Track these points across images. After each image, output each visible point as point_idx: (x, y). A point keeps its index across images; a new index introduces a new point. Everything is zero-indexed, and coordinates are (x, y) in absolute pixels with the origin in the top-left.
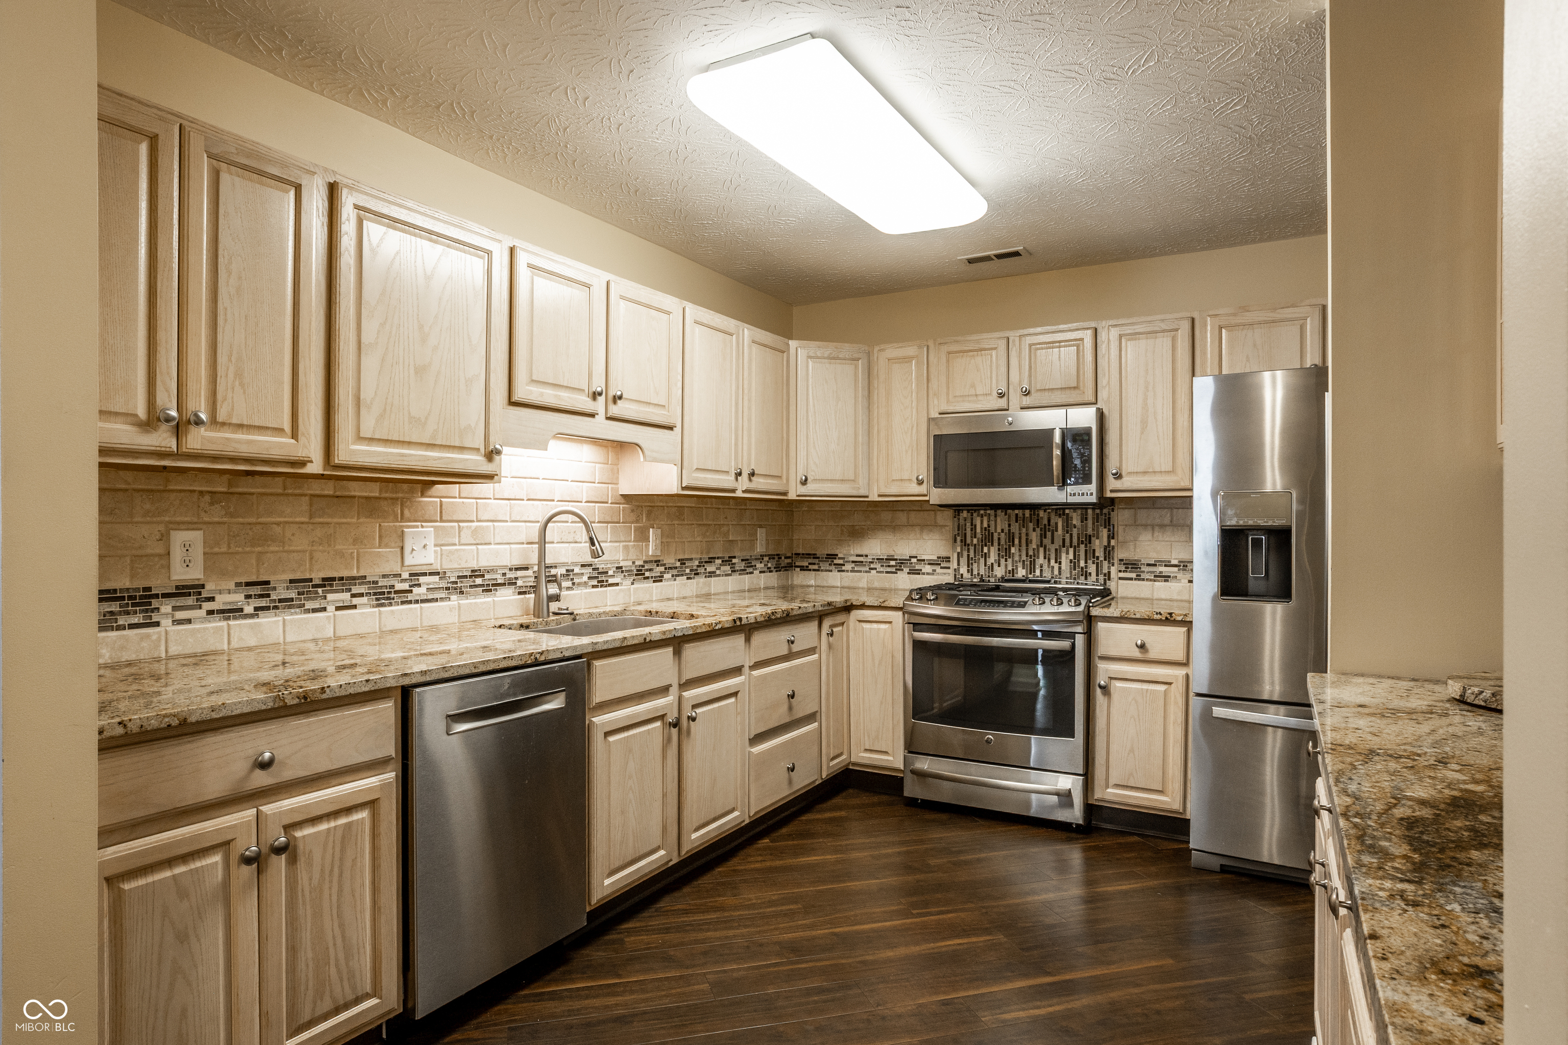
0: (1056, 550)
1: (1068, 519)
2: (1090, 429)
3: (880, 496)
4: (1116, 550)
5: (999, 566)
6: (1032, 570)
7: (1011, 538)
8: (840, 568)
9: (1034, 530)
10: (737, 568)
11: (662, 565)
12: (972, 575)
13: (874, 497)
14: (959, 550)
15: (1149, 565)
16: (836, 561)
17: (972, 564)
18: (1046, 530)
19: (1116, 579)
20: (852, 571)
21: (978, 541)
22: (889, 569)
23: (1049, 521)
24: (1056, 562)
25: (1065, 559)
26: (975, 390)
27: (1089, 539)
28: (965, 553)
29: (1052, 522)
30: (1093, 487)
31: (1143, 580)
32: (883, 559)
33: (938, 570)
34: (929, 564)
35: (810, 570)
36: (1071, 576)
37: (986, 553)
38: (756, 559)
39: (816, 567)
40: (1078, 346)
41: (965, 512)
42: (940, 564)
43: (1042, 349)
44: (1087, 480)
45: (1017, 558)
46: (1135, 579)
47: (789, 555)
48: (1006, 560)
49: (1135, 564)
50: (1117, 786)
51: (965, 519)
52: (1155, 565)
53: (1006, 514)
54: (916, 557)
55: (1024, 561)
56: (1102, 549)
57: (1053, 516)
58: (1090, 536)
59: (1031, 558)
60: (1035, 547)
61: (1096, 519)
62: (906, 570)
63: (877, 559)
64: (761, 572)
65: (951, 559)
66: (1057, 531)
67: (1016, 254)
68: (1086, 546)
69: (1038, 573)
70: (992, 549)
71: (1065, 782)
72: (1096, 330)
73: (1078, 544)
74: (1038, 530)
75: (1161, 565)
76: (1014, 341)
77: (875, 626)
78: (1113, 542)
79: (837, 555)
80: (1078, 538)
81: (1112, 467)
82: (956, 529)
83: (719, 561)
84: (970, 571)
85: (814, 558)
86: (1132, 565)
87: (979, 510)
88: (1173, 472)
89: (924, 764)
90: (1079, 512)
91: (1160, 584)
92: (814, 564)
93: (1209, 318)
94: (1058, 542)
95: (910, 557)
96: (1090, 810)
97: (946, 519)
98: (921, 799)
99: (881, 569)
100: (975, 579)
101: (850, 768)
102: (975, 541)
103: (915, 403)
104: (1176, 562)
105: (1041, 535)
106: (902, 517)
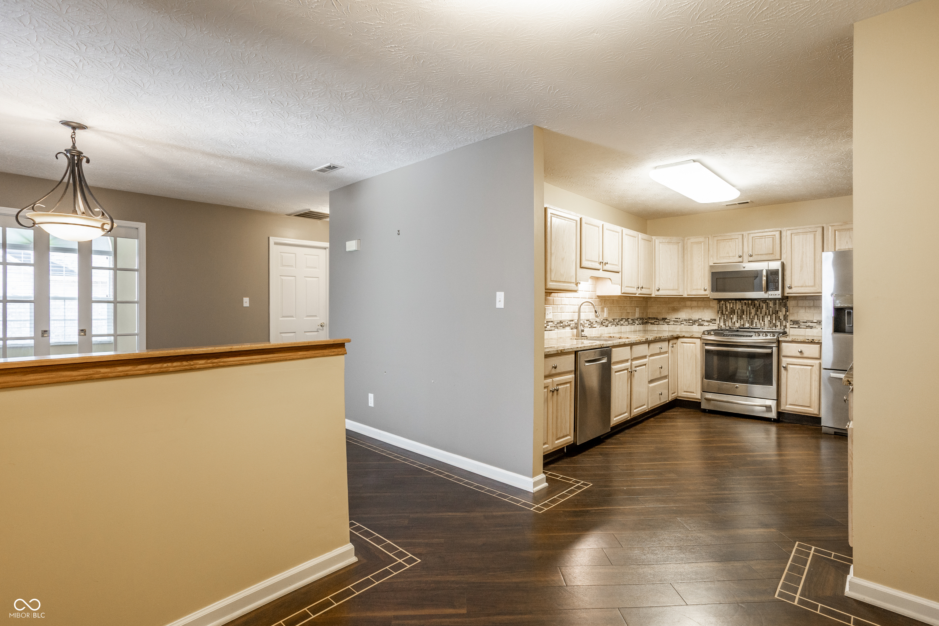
0: (763, 316)
1: (768, 305)
2: (778, 270)
3: (688, 295)
4: (789, 316)
5: (737, 322)
6: (752, 324)
7: (743, 312)
8: (668, 323)
9: (753, 309)
10: (630, 323)
11: (608, 321)
12: (725, 326)
13: (685, 296)
14: (720, 316)
15: (803, 322)
16: (666, 321)
17: (726, 322)
18: (758, 309)
19: (789, 328)
20: (673, 325)
21: (728, 313)
22: (689, 324)
23: (759, 305)
24: (762, 321)
25: (767, 320)
26: (729, 255)
28: (723, 318)
29: (761, 305)
30: (779, 292)
31: (801, 328)
32: (687, 320)
33: (711, 324)
34: (707, 322)
35: (655, 324)
36: (769, 327)
37: (732, 318)
38: (636, 320)
39: (657, 323)
40: (773, 238)
42: (711, 322)
43: (758, 239)
44: (777, 289)
45: (745, 319)
46: (798, 328)
47: (646, 318)
48: (741, 320)
49: (798, 322)
50: (790, 405)
51: (723, 304)
52: (806, 322)
53: (740, 302)
54: (701, 319)
55: (748, 320)
56: (783, 316)
57: (761, 303)
58: (777, 311)
59: (751, 319)
60: (753, 315)
61: (780, 304)
62: (697, 324)
63: (684, 320)
64: (637, 325)
65: (716, 320)
66: (763, 309)
67: (748, 202)
68: (776, 315)
69: (754, 325)
70: (734, 316)
71: (768, 403)
72: (781, 231)
73: (772, 314)
74: (755, 309)
75: (809, 323)
76: (745, 235)
77: (688, 344)
78: (787, 313)
79: (667, 318)
80: (772, 312)
81: (787, 284)
82: (719, 308)
83: (624, 320)
84: (725, 325)
85: (656, 319)
86: (796, 322)
87: (728, 301)
88: (814, 286)
89: (709, 396)
90: (773, 301)
91: (808, 330)
92: (657, 322)
93: (830, 227)
94: (763, 313)
95: (699, 319)
96: (779, 414)
97: (715, 304)
98: (708, 410)
99: (686, 324)
100: (727, 327)
101: (678, 398)
102: (727, 313)
103: (703, 260)
104: (815, 321)
105: (756, 310)
106: (695, 303)
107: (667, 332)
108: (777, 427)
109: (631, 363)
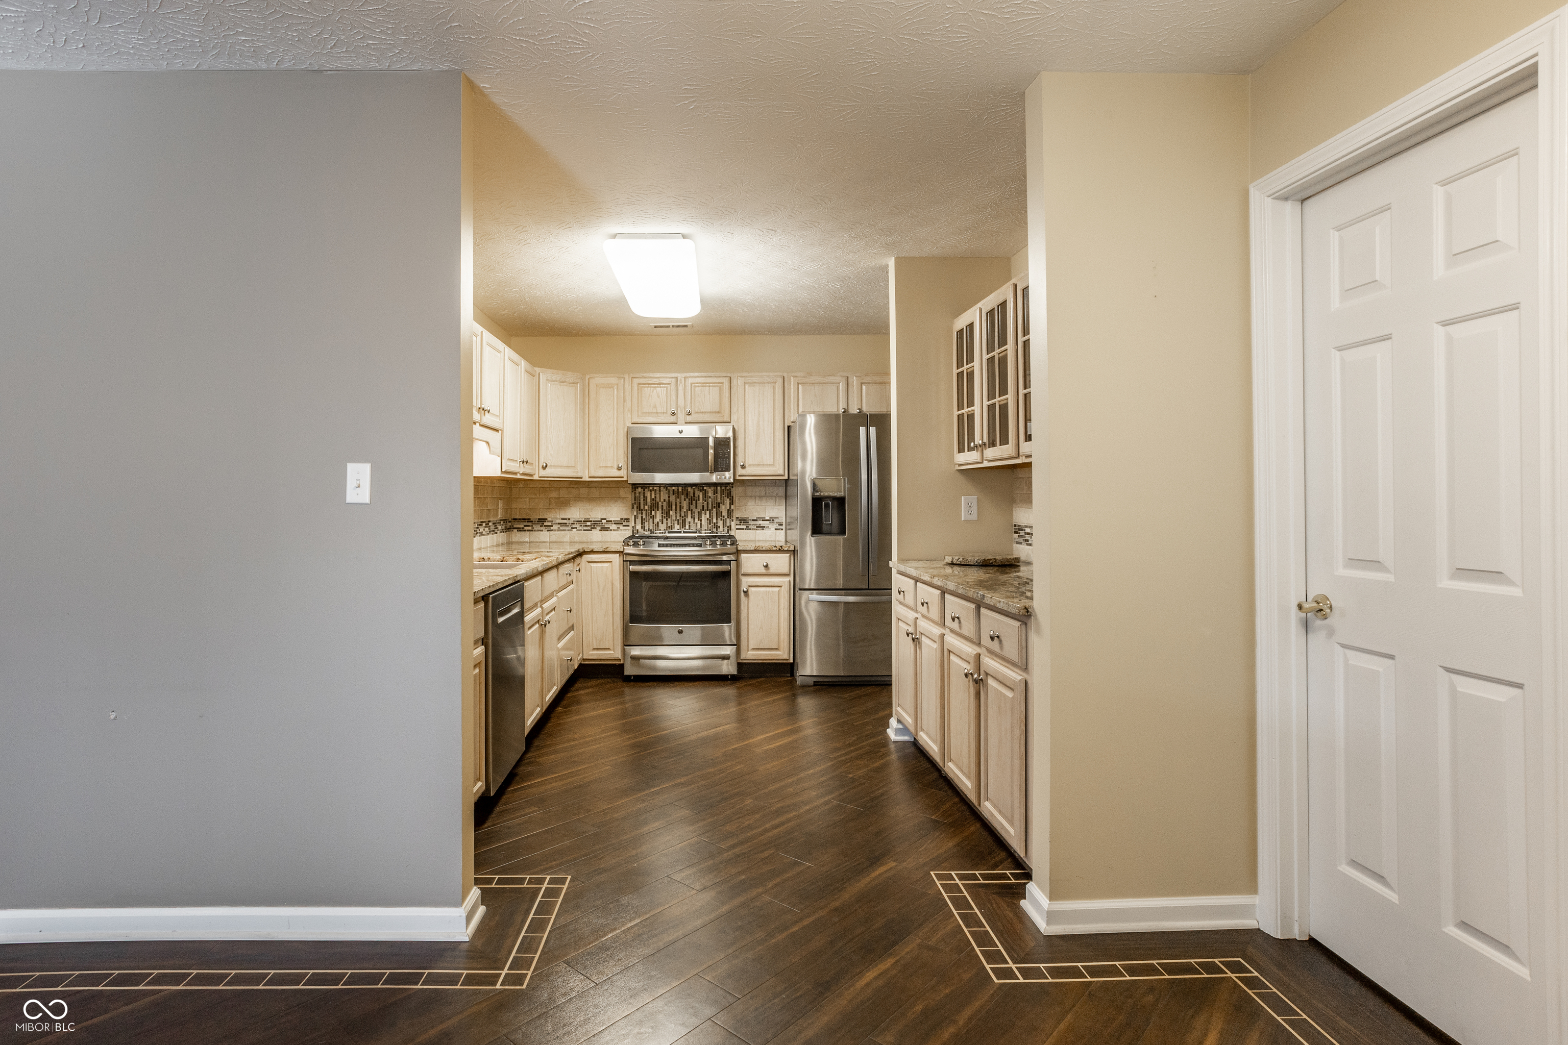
0: (699, 512)
1: (705, 493)
2: (729, 438)
3: (589, 477)
4: (734, 511)
5: (662, 523)
6: (683, 525)
7: (670, 505)
8: (549, 528)
10: (491, 530)
12: (644, 530)
13: (585, 478)
14: (635, 513)
15: (753, 520)
16: (545, 524)
17: (644, 522)
18: (693, 500)
19: (735, 529)
20: (558, 531)
21: (648, 507)
22: (585, 528)
23: (694, 494)
24: (699, 520)
25: (705, 517)
26: (656, 409)
27: (718, 506)
28: (640, 516)
29: (696, 495)
30: (730, 473)
31: (750, 529)
32: (581, 521)
33: (621, 527)
34: (615, 524)
35: (525, 531)
36: (708, 529)
37: (653, 515)
39: (530, 528)
40: (720, 387)
41: (640, 488)
42: (622, 523)
43: (698, 387)
44: (728, 470)
45: (674, 518)
46: (746, 529)
47: (510, 520)
48: (667, 520)
49: (745, 520)
50: (753, 650)
51: (640, 493)
52: (757, 520)
53: (666, 490)
54: (605, 519)
55: (678, 520)
56: (726, 512)
58: (719, 503)
59: (683, 518)
60: (685, 511)
61: (723, 492)
62: (599, 528)
63: (577, 521)
64: (501, 532)
65: (630, 520)
66: (699, 500)
67: (686, 326)
68: (717, 510)
69: (687, 527)
70: (658, 513)
71: (728, 650)
72: (730, 378)
73: (712, 508)
74: (687, 499)
75: (760, 520)
76: (681, 380)
77: (599, 565)
78: (732, 507)
79: (547, 519)
80: (712, 505)
81: (740, 462)
82: (633, 500)
83: (484, 524)
84: (643, 527)
85: (528, 522)
86: (743, 521)
87: (649, 487)
88: (773, 465)
89: (636, 651)
90: (712, 488)
91: (759, 532)
92: (528, 526)
93: (792, 378)
94: (700, 507)
95: (601, 519)
96: (740, 666)
97: (626, 493)
98: (634, 676)
99: (581, 528)
100: (647, 531)
101: (583, 663)
102: (646, 507)
103: (615, 415)
104: (767, 518)
105: (689, 503)
106: (595, 492)
107: (548, 544)
108: (737, 687)
109: (542, 608)
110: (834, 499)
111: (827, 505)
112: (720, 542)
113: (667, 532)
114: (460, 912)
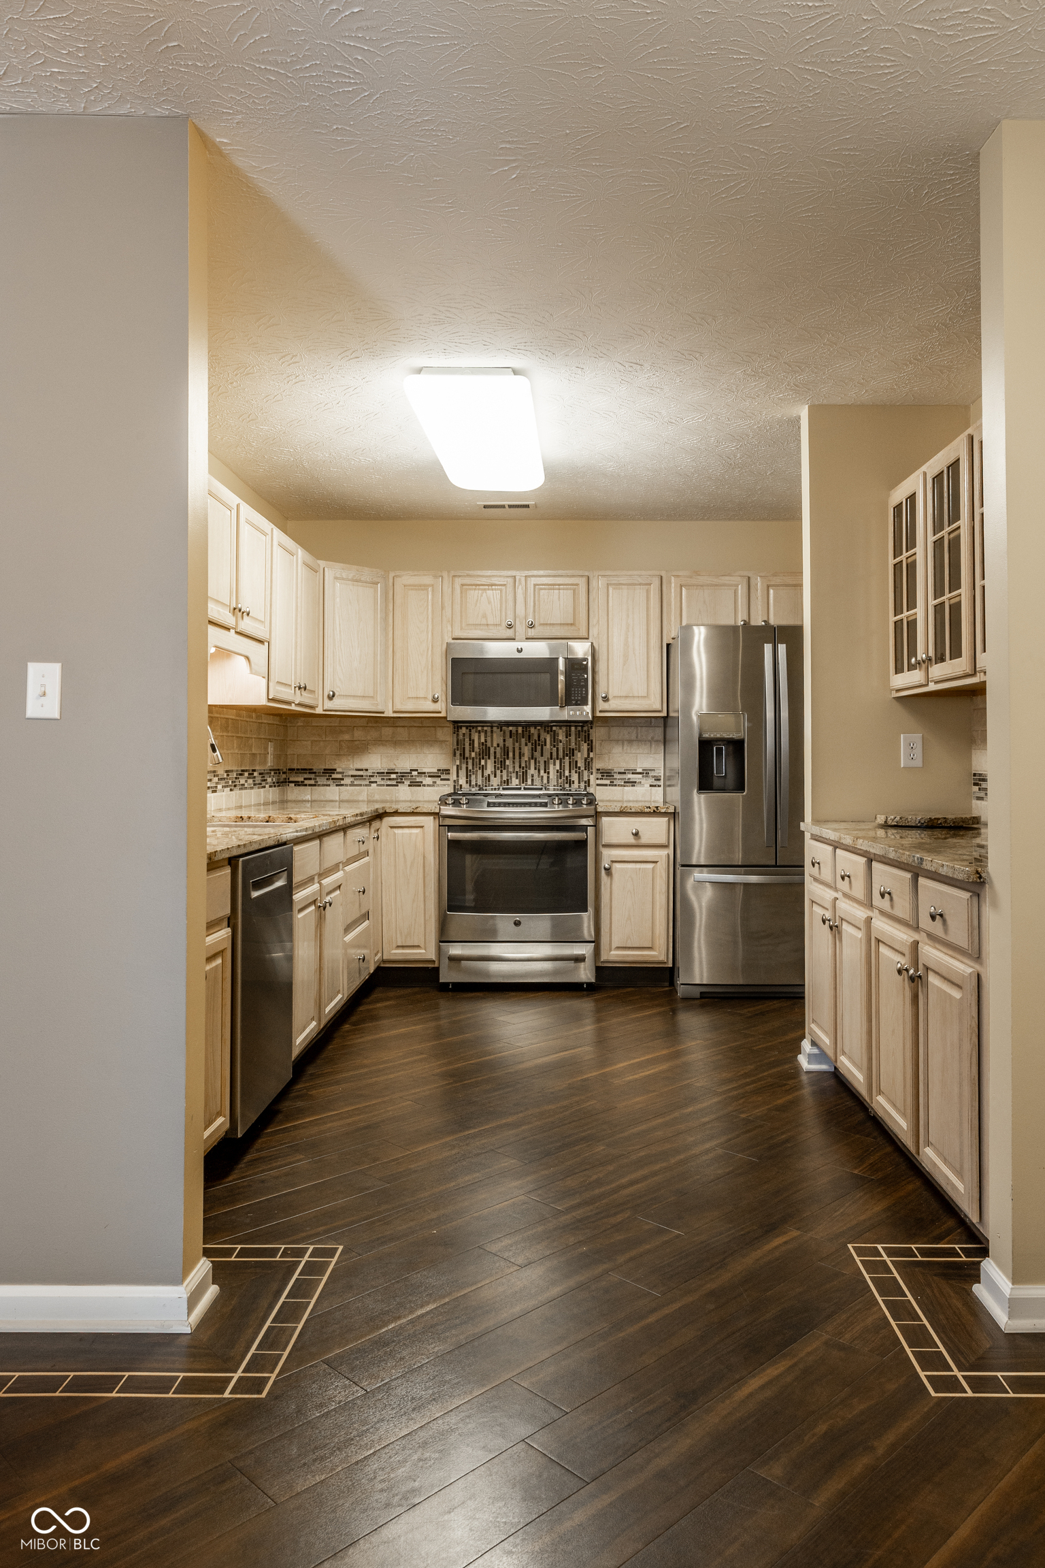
0: (545, 762)
1: (555, 734)
2: (586, 659)
3: (394, 712)
4: (594, 761)
5: (495, 776)
6: (524, 780)
7: (506, 752)
8: (339, 782)
9: (526, 745)
10: (257, 781)
11: (217, 776)
12: (470, 784)
13: (389, 713)
14: (458, 763)
15: (620, 773)
16: (334, 776)
17: (470, 775)
18: (537, 745)
19: (595, 785)
20: (350, 785)
21: (476, 754)
22: (389, 782)
23: (539, 737)
24: (545, 772)
25: (553, 769)
26: (487, 619)
27: (571, 753)
28: (464, 766)
29: (542, 738)
30: (588, 708)
31: (616, 785)
32: (384, 773)
33: (438, 781)
34: (429, 776)
35: (306, 785)
36: (558, 784)
37: (483, 766)
40: (574, 590)
41: (464, 729)
42: (440, 776)
43: (545, 589)
44: (584, 701)
45: (511, 769)
46: (610, 785)
47: (287, 770)
48: (501, 772)
49: (609, 773)
50: (618, 948)
51: (464, 733)
52: (625, 773)
53: (501, 731)
54: (417, 770)
55: (517, 772)
56: (583, 761)
57: (542, 732)
58: (573, 749)
59: (523, 769)
60: (527, 759)
61: (578, 735)
62: (407, 783)
63: (378, 773)
64: (270, 786)
65: (451, 772)
66: (545, 745)
67: (527, 506)
68: (570, 758)
69: (529, 782)
70: (489, 761)
71: (580, 949)
72: (588, 577)
73: (564, 757)
74: (530, 744)
75: (629, 773)
76: (520, 580)
77: (406, 831)
78: (592, 755)
79: (335, 769)
80: (564, 751)
81: (601, 693)
82: (455, 744)
84: (469, 782)
85: (309, 773)
86: (606, 774)
87: (477, 727)
88: (647, 697)
89: (456, 950)
90: (564, 729)
91: (628, 789)
92: (310, 779)
93: (673, 578)
94: (547, 755)
95: (411, 770)
96: (600, 970)
97: (446, 734)
98: (454, 984)
99: (382, 783)
100: (473, 787)
101: (382, 965)
102: (473, 755)
103: (430, 627)
104: (639, 770)
105: (532, 748)
106: (403, 733)
107: (337, 803)
108: (596, 1001)
109: (320, 884)
110: (730, 742)
111: (719, 751)
112: (573, 801)
113: (501, 788)
114: (178, 1293)
